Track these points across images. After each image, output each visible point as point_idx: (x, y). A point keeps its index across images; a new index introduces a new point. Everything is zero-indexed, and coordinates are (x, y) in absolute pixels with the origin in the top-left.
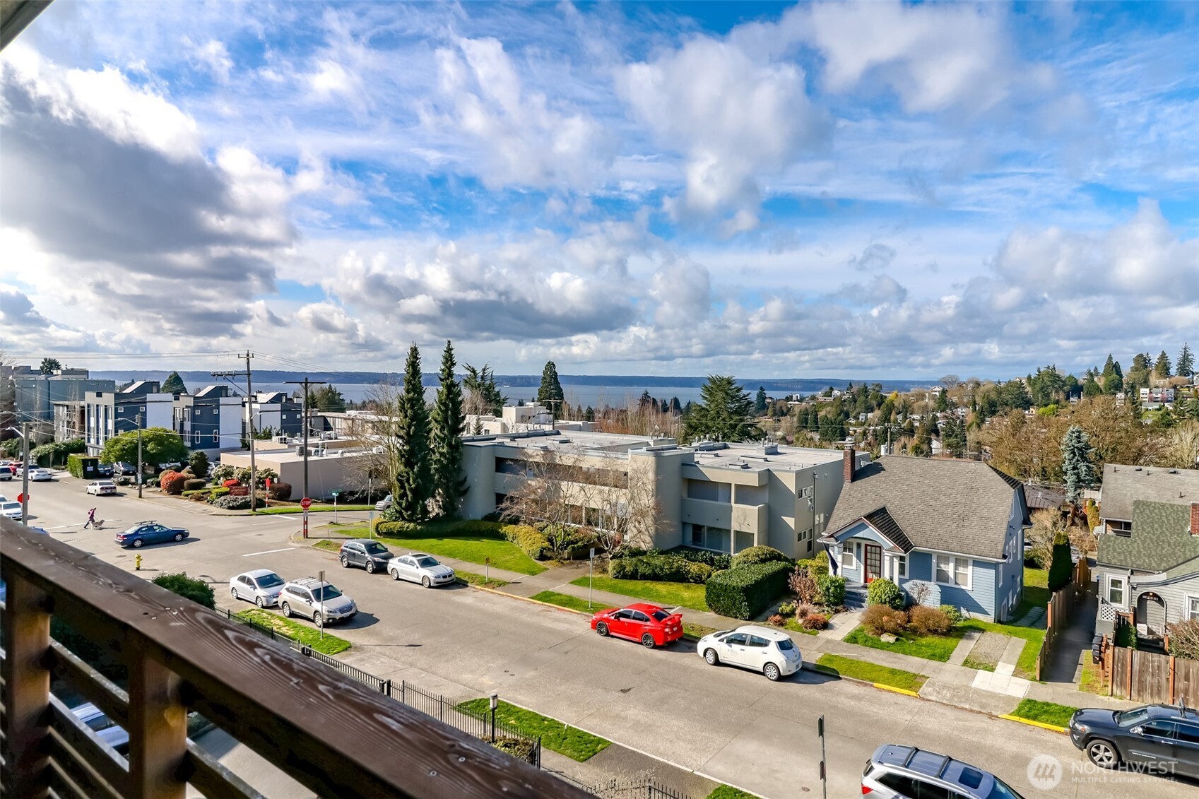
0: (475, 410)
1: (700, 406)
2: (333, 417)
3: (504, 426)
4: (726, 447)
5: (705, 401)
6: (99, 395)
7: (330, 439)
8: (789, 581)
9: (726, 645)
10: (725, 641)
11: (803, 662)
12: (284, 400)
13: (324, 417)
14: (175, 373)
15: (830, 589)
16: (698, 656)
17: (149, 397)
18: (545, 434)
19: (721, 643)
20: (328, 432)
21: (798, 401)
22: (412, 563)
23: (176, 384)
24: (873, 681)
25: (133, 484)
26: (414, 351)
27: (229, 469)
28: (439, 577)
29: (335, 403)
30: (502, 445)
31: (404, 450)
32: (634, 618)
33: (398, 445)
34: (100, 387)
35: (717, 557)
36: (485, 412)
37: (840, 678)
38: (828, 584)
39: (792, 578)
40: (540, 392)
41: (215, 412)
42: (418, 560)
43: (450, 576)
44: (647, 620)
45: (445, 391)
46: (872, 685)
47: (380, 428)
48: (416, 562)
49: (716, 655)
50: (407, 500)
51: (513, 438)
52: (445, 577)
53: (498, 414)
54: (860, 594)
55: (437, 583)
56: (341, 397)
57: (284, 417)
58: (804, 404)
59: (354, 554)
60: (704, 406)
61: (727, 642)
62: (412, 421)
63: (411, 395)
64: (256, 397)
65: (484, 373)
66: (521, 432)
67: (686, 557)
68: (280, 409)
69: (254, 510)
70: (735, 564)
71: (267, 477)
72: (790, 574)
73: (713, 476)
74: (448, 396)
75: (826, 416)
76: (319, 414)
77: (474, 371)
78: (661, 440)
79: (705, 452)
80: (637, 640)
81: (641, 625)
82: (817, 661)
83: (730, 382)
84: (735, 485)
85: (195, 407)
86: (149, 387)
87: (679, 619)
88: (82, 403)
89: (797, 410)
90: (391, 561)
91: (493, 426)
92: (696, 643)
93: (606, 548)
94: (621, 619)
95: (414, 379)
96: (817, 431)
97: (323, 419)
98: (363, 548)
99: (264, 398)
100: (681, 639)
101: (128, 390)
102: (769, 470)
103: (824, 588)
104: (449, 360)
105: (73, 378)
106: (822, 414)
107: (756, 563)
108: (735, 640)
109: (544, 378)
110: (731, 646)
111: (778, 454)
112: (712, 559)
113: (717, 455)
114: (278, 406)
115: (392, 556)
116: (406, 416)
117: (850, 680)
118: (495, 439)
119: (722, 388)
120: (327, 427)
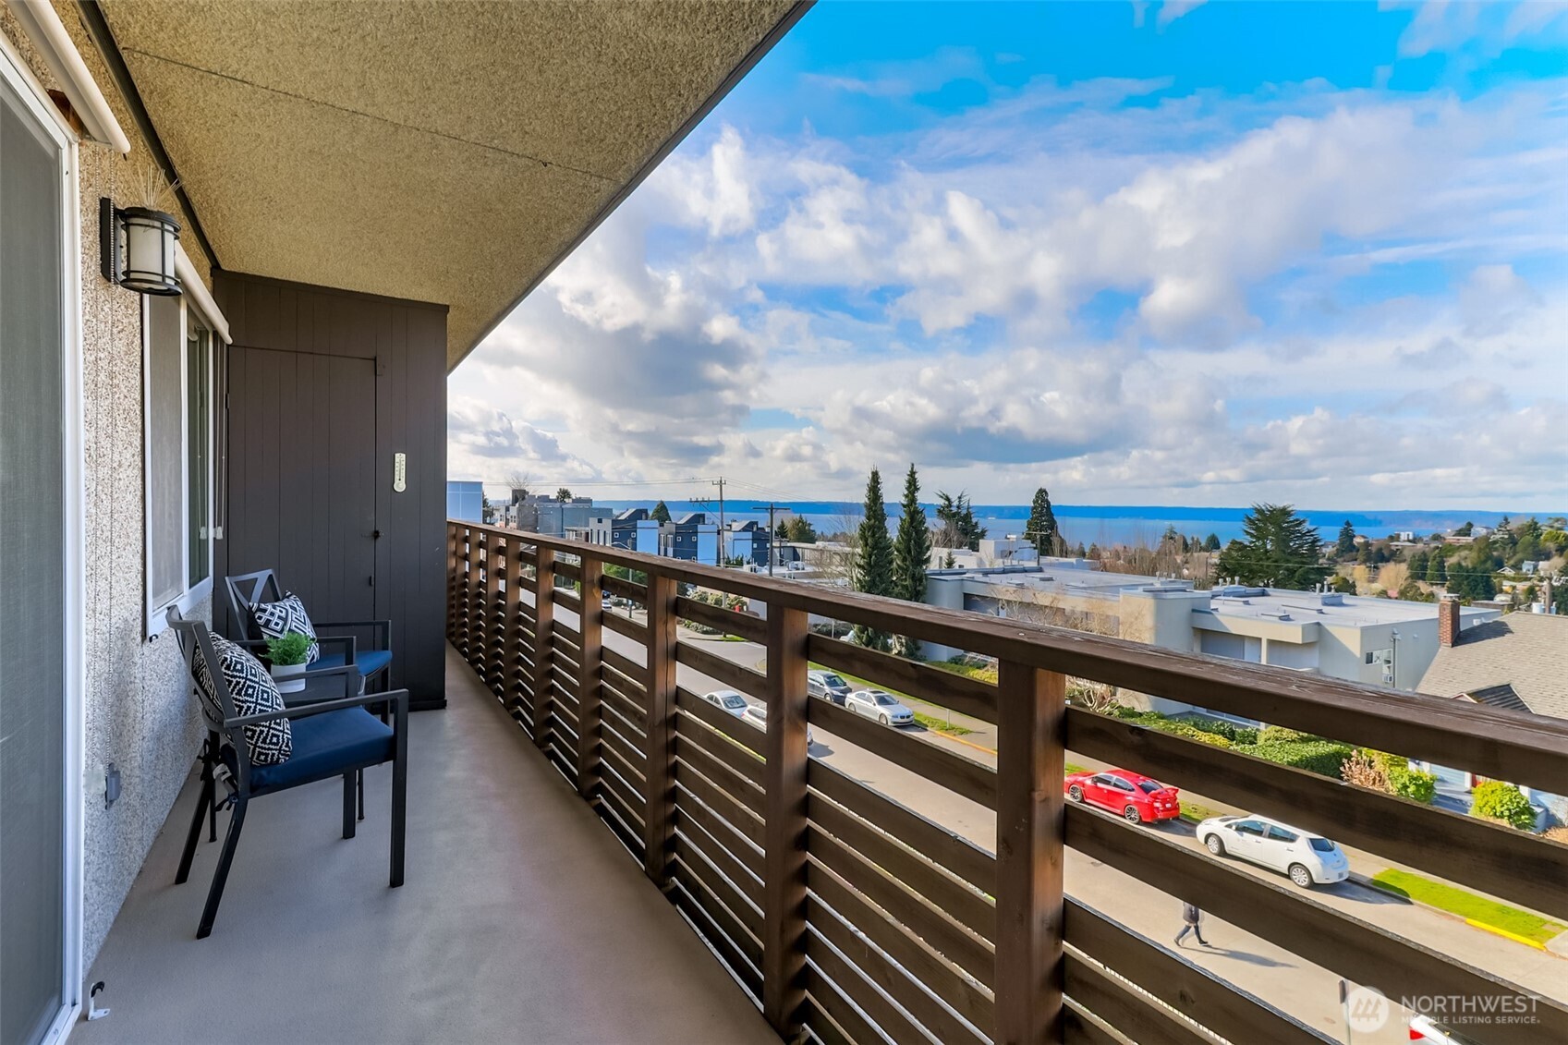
0: (947, 543)
1: (1241, 543)
2: (802, 548)
3: (981, 561)
4: (1264, 594)
5: (1248, 537)
6: (600, 521)
7: (798, 569)
8: (1342, 769)
9: (1235, 832)
10: (1234, 827)
11: (1350, 872)
12: (755, 529)
13: (794, 548)
14: (662, 502)
15: (1408, 787)
16: (1198, 842)
17: (640, 523)
18: (1025, 571)
19: (1227, 829)
20: (796, 562)
21: (1409, 541)
22: (868, 700)
23: (662, 512)
24: (1467, 915)
25: (624, 605)
26: (875, 475)
27: (704, 595)
28: (896, 717)
29: (806, 534)
30: (972, 580)
31: (865, 581)
32: (1115, 785)
33: (859, 575)
34: (602, 513)
35: (1239, 730)
36: (959, 546)
37: (1411, 903)
38: (1406, 780)
39: (1347, 766)
40: (1029, 523)
41: (694, 539)
42: (876, 697)
43: (908, 717)
44: (1133, 790)
45: (908, 519)
46: (1463, 921)
47: (845, 558)
48: (874, 699)
49: (1221, 843)
50: (868, 634)
51: (986, 573)
52: (903, 717)
53: (974, 547)
54: (1461, 801)
55: (895, 723)
56: (812, 528)
57: (755, 546)
58: (1420, 545)
59: (813, 685)
60: (1247, 543)
61: (1237, 829)
62: (873, 549)
63: (873, 521)
64: (730, 526)
65: (960, 501)
66: (996, 567)
67: (1195, 725)
68: (751, 537)
69: (725, 636)
70: (1263, 740)
71: (737, 604)
72: (1345, 761)
73: (1234, 627)
74: (912, 522)
75: (1459, 564)
76: (789, 544)
77: (948, 499)
78: (1171, 582)
79: (1231, 598)
80: (1118, 811)
81: (1124, 795)
82: (1376, 876)
83: (1285, 512)
84: (1268, 640)
85: (677, 534)
86: (640, 514)
87: (1174, 794)
88: (588, 529)
89: (1407, 553)
90: (848, 695)
91: (965, 559)
92: (1196, 826)
93: (1089, 705)
94: (1100, 785)
95: (875, 504)
96: (1443, 585)
97: (791, 551)
98: (822, 680)
99: (737, 526)
100: (1177, 818)
101: (622, 518)
102: (1318, 624)
103: (1399, 786)
104: (912, 485)
105: (581, 505)
106: (1452, 561)
107: (1293, 741)
108: (1248, 828)
109: (1034, 508)
110: (1242, 835)
111: (1342, 605)
112: (1232, 733)
113: (1247, 603)
114: (749, 535)
115: (850, 690)
116: (866, 545)
117: (1427, 908)
118: (965, 573)
119: (1274, 522)
120: (796, 557)
